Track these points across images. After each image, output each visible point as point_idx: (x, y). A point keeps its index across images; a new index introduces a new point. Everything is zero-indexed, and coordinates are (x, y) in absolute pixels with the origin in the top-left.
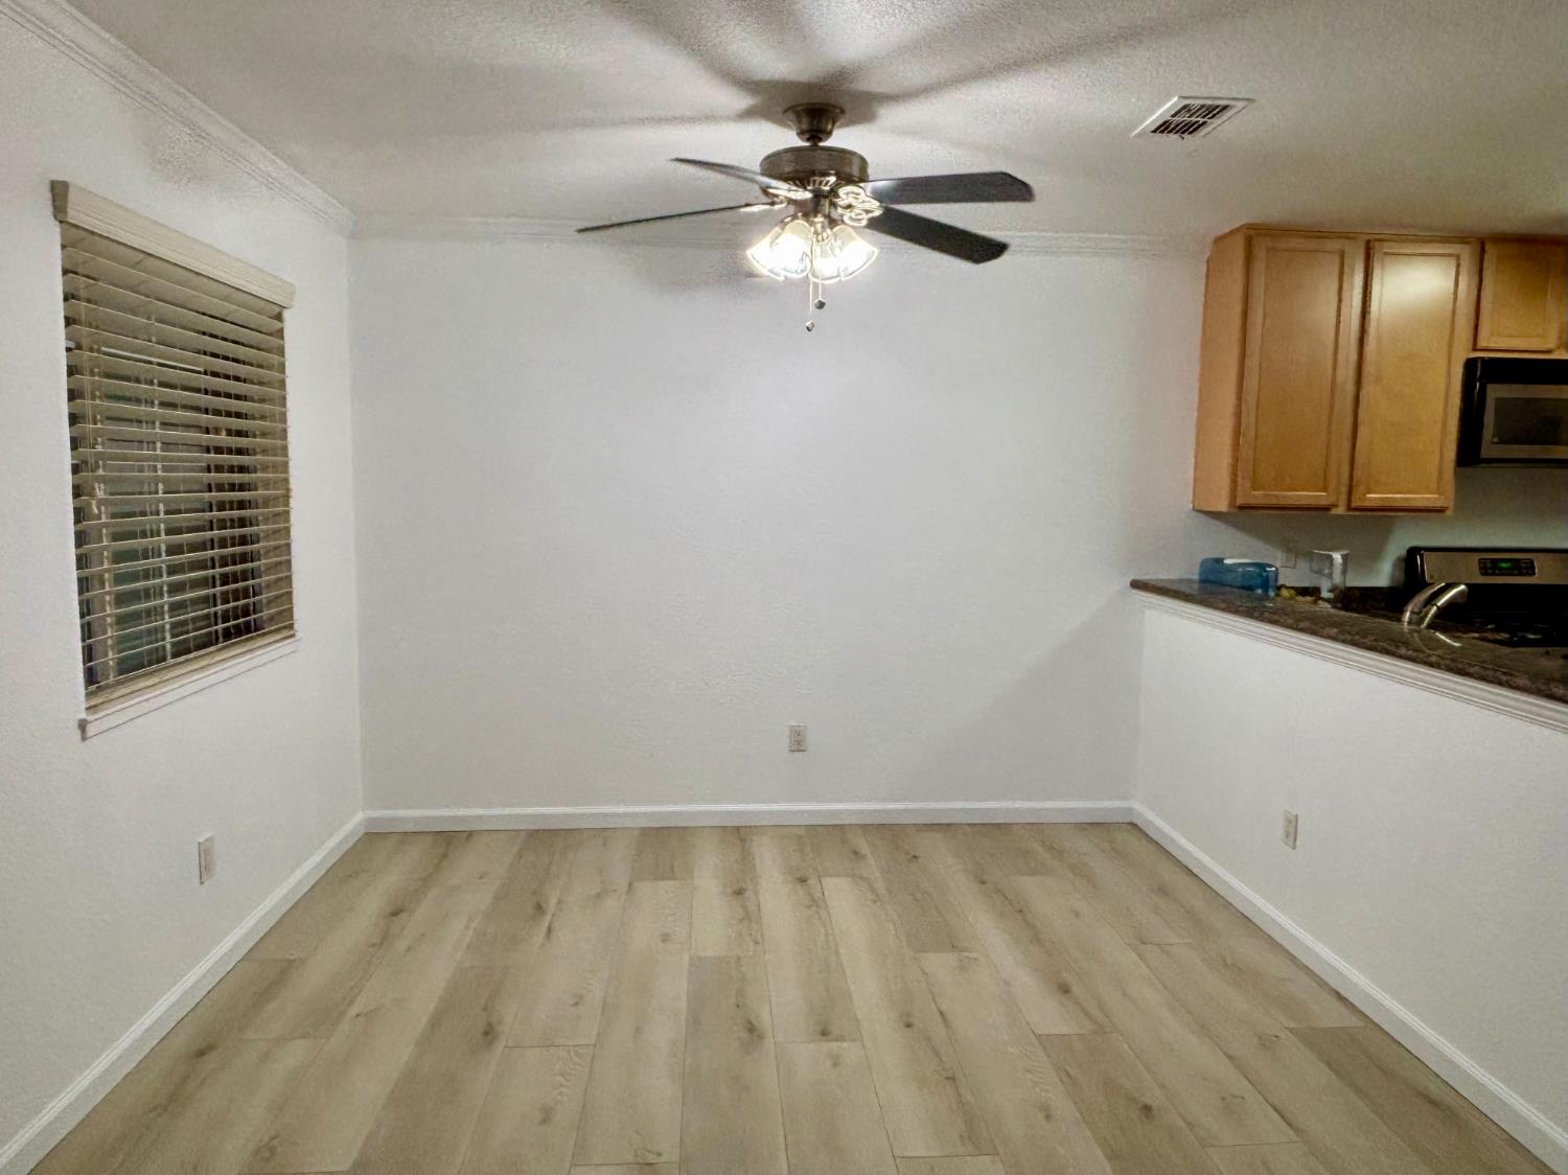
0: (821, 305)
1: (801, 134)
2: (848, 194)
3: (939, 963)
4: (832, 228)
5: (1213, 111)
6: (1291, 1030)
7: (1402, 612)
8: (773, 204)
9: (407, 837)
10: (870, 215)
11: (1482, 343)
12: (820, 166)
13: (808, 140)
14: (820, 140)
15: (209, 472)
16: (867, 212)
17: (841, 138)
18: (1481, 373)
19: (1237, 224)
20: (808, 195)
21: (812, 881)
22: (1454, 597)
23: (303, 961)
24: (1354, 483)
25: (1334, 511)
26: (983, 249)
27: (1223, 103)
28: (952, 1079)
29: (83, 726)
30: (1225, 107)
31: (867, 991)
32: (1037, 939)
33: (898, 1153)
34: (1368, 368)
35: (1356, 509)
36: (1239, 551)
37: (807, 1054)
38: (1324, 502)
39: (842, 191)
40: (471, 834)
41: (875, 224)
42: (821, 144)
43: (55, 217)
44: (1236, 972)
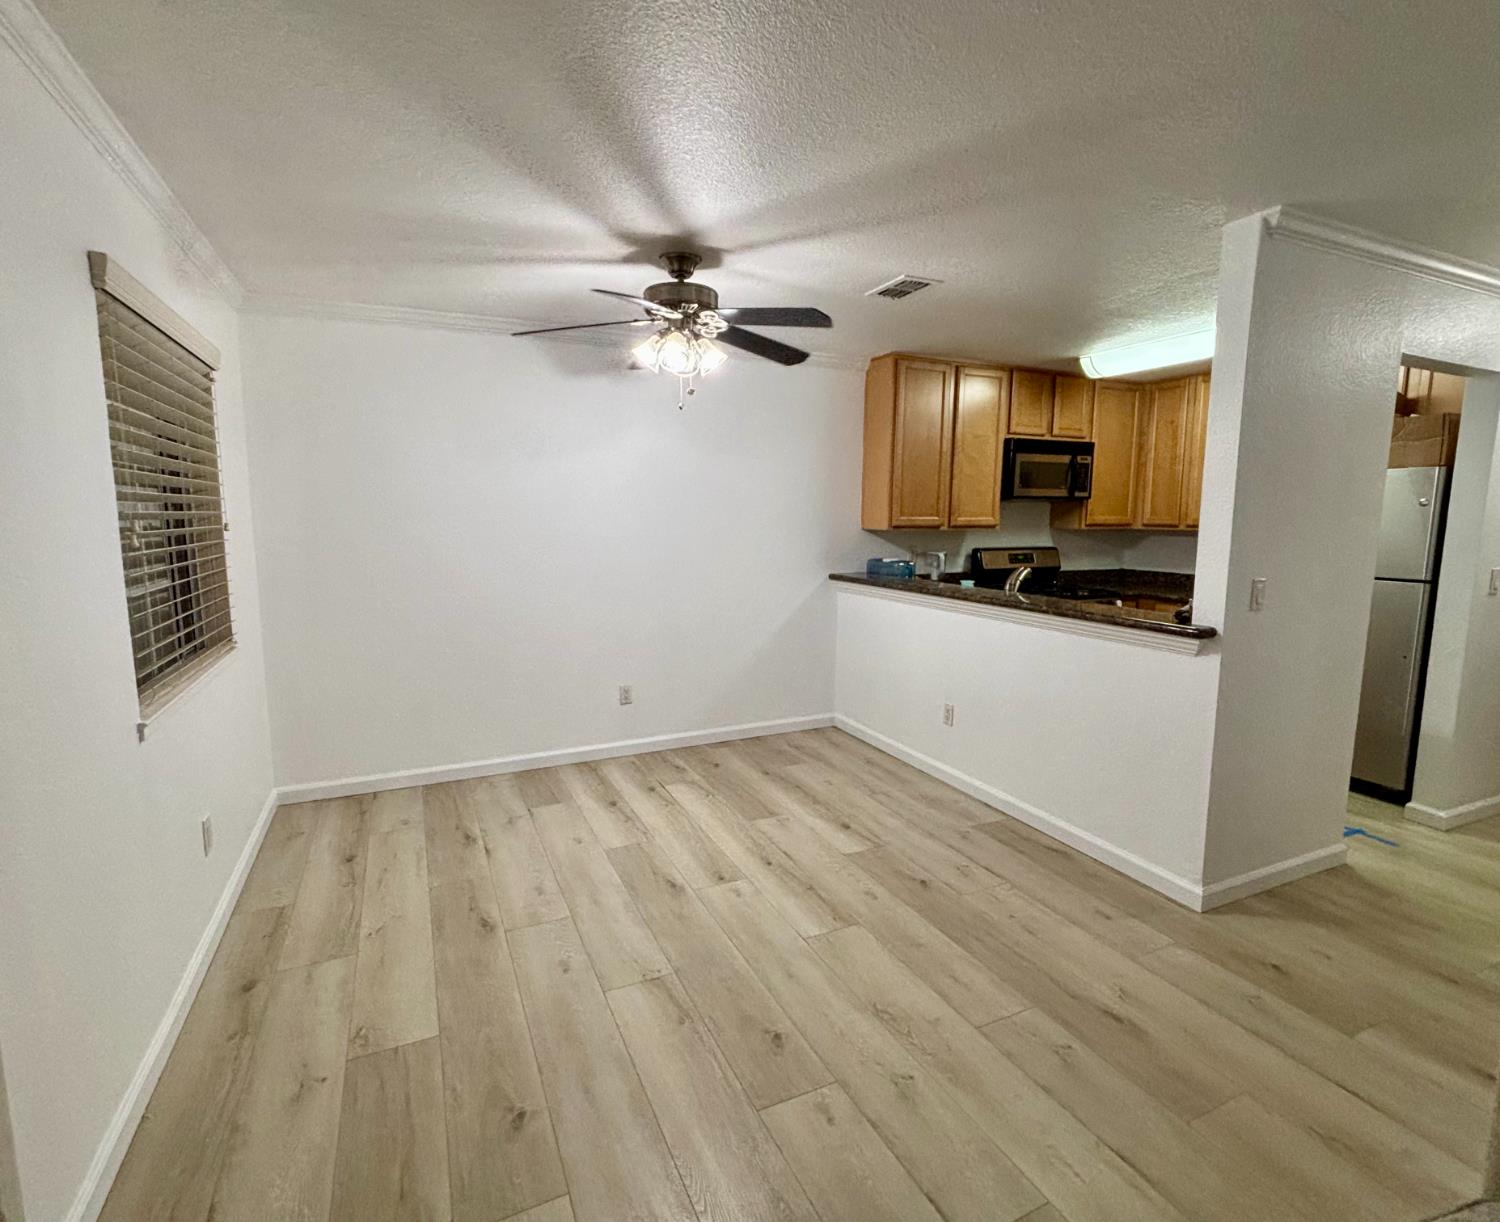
0: (691, 392)
1: (672, 272)
2: (706, 316)
3: (765, 824)
4: (697, 340)
5: (920, 285)
6: (973, 827)
7: (1005, 584)
8: (653, 320)
9: (320, 804)
10: (720, 331)
11: (1013, 429)
12: (686, 296)
13: (676, 277)
14: (685, 278)
15: (167, 509)
16: (718, 328)
17: (699, 277)
18: (1014, 447)
19: (889, 351)
20: (680, 316)
21: (659, 789)
22: (1026, 575)
23: (294, 906)
24: (953, 510)
25: (942, 528)
26: (791, 356)
27: (925, 282)
28: (811, 888)
29: (141, 728)
30: (927, 285)
31: (733, 850)
32: (816, 801)
33: (805, 936)
34: (959, 444)
35: (955, 527)
36: (892, 555)
37: (716, 892)
38: (937, 523)
39: (702, 314)
40: (375, 794)
41: (722, 337)
42: (686, 281)
43: (93, 284)
44: (932, 802)
